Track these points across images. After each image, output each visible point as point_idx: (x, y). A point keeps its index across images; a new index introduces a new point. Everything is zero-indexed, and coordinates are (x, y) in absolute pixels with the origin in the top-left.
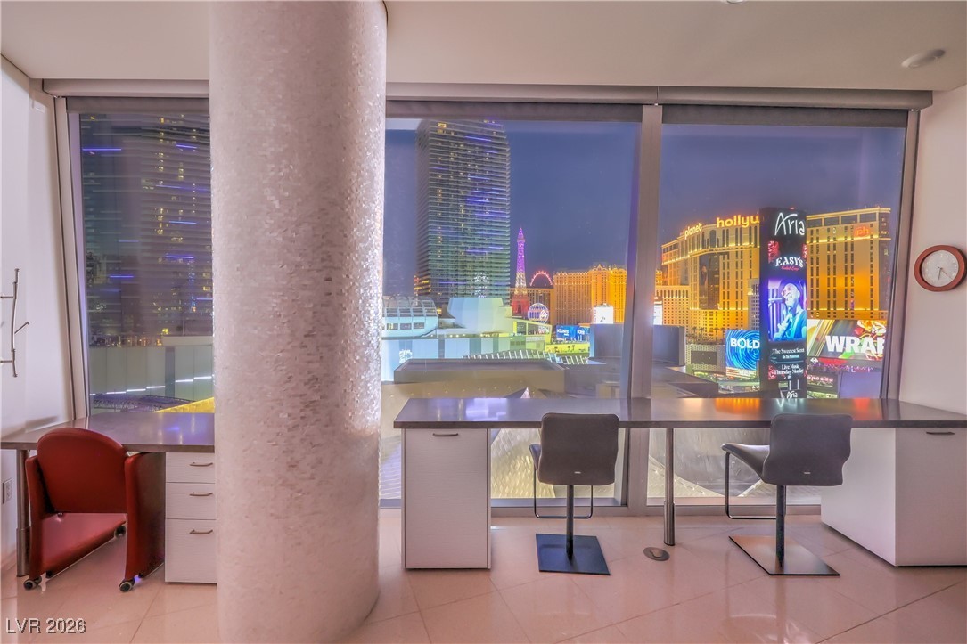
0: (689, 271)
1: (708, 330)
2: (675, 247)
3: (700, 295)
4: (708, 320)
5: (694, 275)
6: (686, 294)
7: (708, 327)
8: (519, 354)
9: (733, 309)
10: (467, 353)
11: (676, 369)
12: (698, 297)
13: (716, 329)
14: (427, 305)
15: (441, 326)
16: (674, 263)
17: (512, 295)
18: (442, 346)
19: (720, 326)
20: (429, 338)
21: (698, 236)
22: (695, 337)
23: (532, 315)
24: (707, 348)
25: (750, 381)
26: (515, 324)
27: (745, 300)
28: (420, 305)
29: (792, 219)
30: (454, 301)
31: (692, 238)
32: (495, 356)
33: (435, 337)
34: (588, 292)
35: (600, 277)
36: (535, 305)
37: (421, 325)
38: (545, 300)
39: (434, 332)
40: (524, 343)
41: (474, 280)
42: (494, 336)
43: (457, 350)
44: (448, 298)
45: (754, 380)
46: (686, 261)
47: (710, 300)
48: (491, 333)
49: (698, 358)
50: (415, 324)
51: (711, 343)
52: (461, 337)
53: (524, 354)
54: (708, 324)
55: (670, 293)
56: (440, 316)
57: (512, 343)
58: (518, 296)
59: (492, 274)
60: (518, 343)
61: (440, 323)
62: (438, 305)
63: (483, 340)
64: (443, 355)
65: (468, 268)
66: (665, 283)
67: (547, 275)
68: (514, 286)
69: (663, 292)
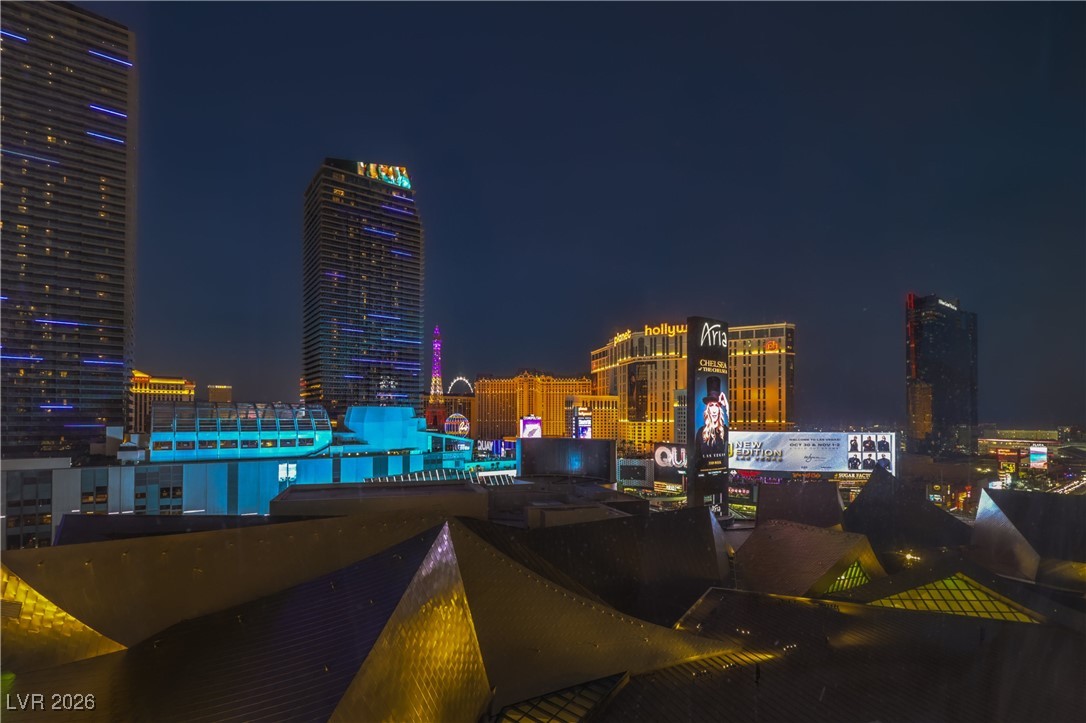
0: (618, 382)
1: (637, 443)
2: (604, 354)
3: (629, 406)
4: (637, 433)
5: (623, 384)
6: (615, 404)
7: (637, 440)
8: (434, 475)
9: (660, 421)
10: (370, 475)
11: (607, 486)
12: (626, 408)
13: (645, 442)
14: (316, 415)
15: (336, 442)
16: (603, 372)
17: (426, 403)
18: (337, 468)
19: (648, 439)
20: (322, 457)
22: (624, 451)
23: (450, 428)
24: (636, 462)
25: (678, 496)
26: (430, 438)
27: (672, 412)
28: (307, 416)
29: (716, 329)
30: (353, 414)
31: (622, 344)
32: (406, 477)
33: (328, 456)
34: (514, 404)
35: (526, 385)
36: (453, 416)
37: (310, 441)
38: (466, 410)
39: (327, 450)
40: (440, 461)
41: (379, 385)
42: (405, 454)
43: (358, 472)
44: (346, 408)
45: (681, 495)
46: (615, 369)
47: (638, 413)
48: (399, 450)
49: (628, 472)
50: (300, 440)
51: (639, 457)
52: (362, 455)
53: (441, 475)
54: (637, 436)
55: (600, 404)
56: (334, 430)
57: (426, 462)
58: (433, 406)
59: (402, 379)
60: (433, 462)
61: (335, 439)
62: (333, 416)
63: (390, 458)
64: (339, 480)
65: (371, 371)
66: (594, 393)
67: (467, 381)
68: (429, 394)
69: (593, 403)
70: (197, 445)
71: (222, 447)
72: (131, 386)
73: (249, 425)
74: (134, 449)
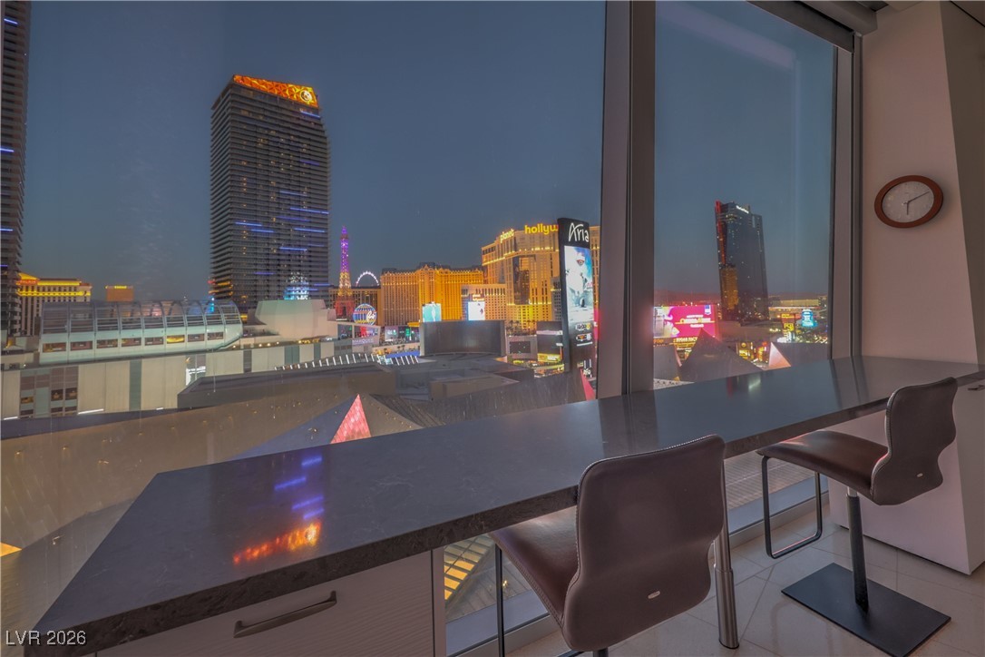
0: (505, 271)
1: (522, 322)
2: (492, 249)
3: (515, 292)
4: (522, 314)
5: (509, 274)
6: (503, 291)
7: (522, 320)
8: (344, 359)
9: (540, 303)
10: (282, 363)
11: (499, 359)
12: (513, 294)
13: (529, 321)
14: (226, 310)
15: (246, 334)
16: (493, 264)
17: (335, 296)
18: (248, 358)
19: (531, 319)
20: (231, 349)
21: (511, 240)
22: (512, 330)
23: (358, 317)
24: (522, 339)
25: (557, 364)
27: (549, 294)
28: (217, 310)
29: (580, 228)
30: (264, 305)
31: (506, 241)
32: (317, 364)
33: (238, 348)
34: (416, 293)
35: (426, 278)
36: (362, 306)
37: (220, 335)
38: (373, 301)
39: (237, 343)
40: (350, 347)
41: (289, 281)
42: (317, 342)
43: (267, 361)
44: (256, 302)
45: (560, 363)
46: (502, 261)
47: (522, 295)
48: (311, 339)
49: (516, 347)
50: (209, 334)
51: (525, 334)
52: (274, 345)
53: (351, 359)
54: (522, 317)
55: (491, 291)
56: (245, 323)
57: (336, 348)
58: (343, 298)
59: (312, 274)
60: (344, 348)
61: (246, 332)
62: (243, 310)
63: (301, 347)
64: (250, 370)
65: (281, 268)
66: (486, 282)
67: (373, 275)
68: (338, 287)
69: (485, 291)
70: (95, 344)
71: (123, 345)
72: (17, 287)
73: (156, 323)
74: (21, 352)
